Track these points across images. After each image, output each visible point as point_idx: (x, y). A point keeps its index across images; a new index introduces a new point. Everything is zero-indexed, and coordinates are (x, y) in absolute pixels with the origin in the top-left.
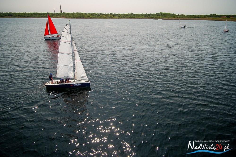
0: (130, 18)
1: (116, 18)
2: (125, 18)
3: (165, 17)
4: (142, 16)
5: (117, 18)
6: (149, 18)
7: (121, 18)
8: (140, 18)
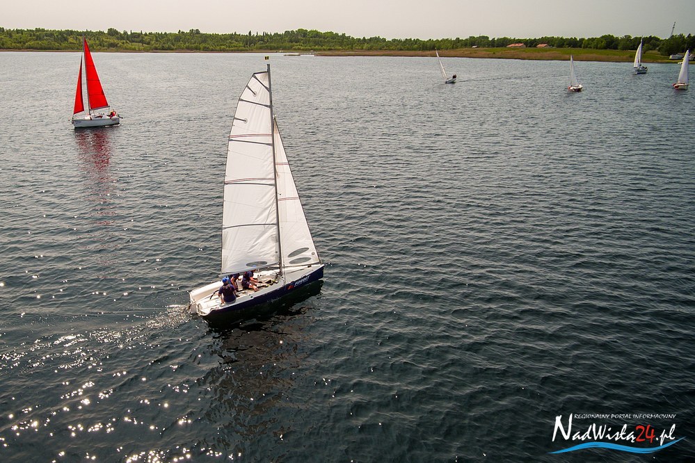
0: (190, 49)
1: (134, 50)
2: (169, 49)
3: (320, 47)
4: (235, 43)
5: (140, 51)
6: (261, 48)
7: (156, 50)
8: (228, 51)
